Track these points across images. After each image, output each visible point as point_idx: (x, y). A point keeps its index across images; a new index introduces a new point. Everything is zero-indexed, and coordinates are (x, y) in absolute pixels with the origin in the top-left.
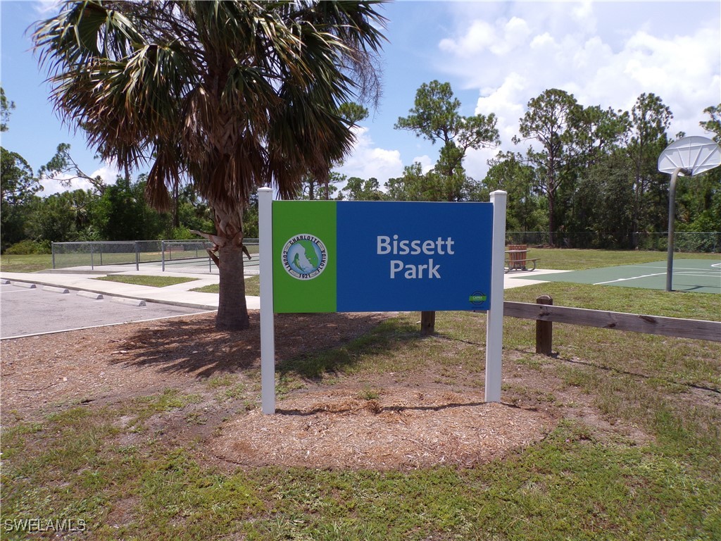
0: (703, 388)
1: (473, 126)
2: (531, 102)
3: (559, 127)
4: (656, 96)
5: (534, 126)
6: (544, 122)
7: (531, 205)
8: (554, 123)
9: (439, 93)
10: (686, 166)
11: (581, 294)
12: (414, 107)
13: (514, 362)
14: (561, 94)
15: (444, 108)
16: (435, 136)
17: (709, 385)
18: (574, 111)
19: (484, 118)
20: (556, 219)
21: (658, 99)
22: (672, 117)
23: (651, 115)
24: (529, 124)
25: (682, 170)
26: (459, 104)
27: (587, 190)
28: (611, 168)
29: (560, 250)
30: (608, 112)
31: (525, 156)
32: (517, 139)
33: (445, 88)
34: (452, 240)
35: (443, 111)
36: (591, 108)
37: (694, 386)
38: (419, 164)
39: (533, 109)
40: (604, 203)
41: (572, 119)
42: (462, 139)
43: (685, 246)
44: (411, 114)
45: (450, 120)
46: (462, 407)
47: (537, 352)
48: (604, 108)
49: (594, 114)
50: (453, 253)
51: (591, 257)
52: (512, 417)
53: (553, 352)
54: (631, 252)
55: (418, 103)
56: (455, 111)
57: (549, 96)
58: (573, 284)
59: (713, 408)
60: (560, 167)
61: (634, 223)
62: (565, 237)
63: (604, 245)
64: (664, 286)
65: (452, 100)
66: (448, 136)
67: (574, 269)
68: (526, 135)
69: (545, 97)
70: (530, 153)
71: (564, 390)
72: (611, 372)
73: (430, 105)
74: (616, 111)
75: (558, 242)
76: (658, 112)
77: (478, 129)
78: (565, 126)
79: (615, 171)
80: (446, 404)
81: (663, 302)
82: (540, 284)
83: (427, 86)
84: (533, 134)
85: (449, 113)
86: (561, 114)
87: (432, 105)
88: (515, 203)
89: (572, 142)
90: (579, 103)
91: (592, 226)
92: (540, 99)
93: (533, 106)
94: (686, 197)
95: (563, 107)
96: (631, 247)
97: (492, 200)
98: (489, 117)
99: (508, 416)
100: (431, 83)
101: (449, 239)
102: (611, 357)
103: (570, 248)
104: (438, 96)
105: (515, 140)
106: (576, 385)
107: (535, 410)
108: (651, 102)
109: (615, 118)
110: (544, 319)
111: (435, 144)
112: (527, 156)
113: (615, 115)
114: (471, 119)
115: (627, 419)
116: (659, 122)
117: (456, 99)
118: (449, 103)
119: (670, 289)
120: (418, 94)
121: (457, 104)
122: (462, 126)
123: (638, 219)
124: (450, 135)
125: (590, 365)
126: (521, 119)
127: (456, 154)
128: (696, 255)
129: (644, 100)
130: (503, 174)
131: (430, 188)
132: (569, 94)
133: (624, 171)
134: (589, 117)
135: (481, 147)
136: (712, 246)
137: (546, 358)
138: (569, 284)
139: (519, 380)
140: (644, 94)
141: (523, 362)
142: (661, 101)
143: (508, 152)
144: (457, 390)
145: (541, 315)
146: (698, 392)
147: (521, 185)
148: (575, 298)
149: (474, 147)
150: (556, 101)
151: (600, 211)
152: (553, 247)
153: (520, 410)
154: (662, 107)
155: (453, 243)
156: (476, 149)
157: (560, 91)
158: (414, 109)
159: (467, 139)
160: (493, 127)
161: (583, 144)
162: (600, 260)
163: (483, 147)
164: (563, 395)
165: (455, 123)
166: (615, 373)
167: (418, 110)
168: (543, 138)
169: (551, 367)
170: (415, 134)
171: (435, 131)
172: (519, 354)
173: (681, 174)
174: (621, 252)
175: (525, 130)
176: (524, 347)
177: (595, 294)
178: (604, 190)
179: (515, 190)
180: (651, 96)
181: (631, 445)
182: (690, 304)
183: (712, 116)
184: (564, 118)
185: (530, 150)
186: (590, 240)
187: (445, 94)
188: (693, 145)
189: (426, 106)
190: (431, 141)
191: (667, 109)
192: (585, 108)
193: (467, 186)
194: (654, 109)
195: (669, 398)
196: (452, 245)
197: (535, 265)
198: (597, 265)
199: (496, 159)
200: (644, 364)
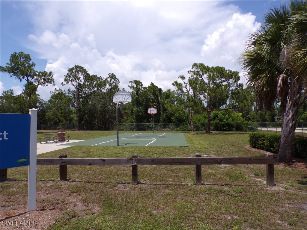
0: (121, 183)
1: (42, 76)
2: (69, 69)
3: (81, 81)
4: (114, 74)
5: (70, 79)
6: (74, 78)
7: (70, 112)
8: (79, 79)
9: (24, 58)
10: (122, 101)
11: (86, 150)
12: (9, 62)
13: (48, 187)
14: (82, 68)
15: (27, 66)
16: (21, 78)
17: (124, 182)
18: (87, 75)
19: (47, 73)
20: (81, 119)
21: (115, 75)
22: (120, 83)
23: (113, 81)
24: (68, 78)
25: (120, 102)
26: (35, 65)
27: (92, 107)
28: (101, 99)
29: (83, 131)
30: (100, 78)
31: (67, 91)
32: (63, 84)
33: (27, 57)
34: (6, 133)
35: (26, 67)
36: (93, 75)
37: (119, 183)
38: (12, 90)
39: (70, 72)
40: (99, 112)
41: (86, 78)
42: (36, 81)
43: (126, 129)
44: (7, 65)
45: (30, 71)
46: (13, 218)
47: (60, 180)
48: (99, 76)
49: (94, 78)
50: (7, 139)
51: (94, 134)
52: (41, 216)
53: (68, 179)
54: (109, 131)
55: (11, 61)
56: (33, 68)
57: (76, 68)
58: (83, 146)
59: (124, 191)
60: (82, 97)
61: (110, 120)
62: (84, 126)
63: (99, 129)
64: (116, 144)
65: (31, 63)
66: (29, 79)
67: (86, 139)
68: (67, 82)
69: (75, 68)
70: (69, 90)
71: (70, 196)
72: (90, 183)
73: (18, 63)
74: (102, 78)
75: (82, 128)
76: (115, 80)
77: (44, 77)
78: (83, 81)
79: (102, 100)
80: (4, 218)
81: (115, 151)
82: (70, 147)
83: (17, 54)
84: (70, 82)
85: (29, 68)
86: (81, 76)
87: (20, 63)
88: (63, 111)
89: (86, 88)
90: (88, 72)
91: (95, 121)
92: (73, 69)
93: (70, 71)
94: (126, 111)
95: (82, 73)
96: (109, 129)
97: (30, 113)
98: (49, 73)
99: (39, 216)
100: (20, 52)
101: (5, 132)
102: (92, 177)
103: (87, 130)
104: (23, 59)
105: (62, 84)
106: (75, 192)
107: (54, 209)
108: (112, 76)
109: (102, 80)
110: (63, 165)
111: (21, 82)
112: (68, 92)
113: (102, 79)
114: (40, 72)
115: (93, 203)
116: (116, 84)
117: (33, 62)
118: (29, 64)
119: (118, 146)
120: (11, 56)
121: (34, 65)
122: (36, 75)
123: (111, 118)
124: (30, 79)
125: (83, 182)
126: (65, 76)
127: (33, 88)
128: (129, 131)
129: (110, 75)
130: (58, 98)
131: (19, 103)
132: (84, 69)
133: (105, 101)
134: (92, 79)
135: (46, 86)
136: (134, 128)
137: (64, 182)
138: (82, 146)
139: (49, 195)
140: (110, 73)
141: (53, 186)
142: (116, 76)
143: (59, 89)
144: (14, 208)
145: (62, 163)
146: (120, 185)
147: (65, 103)
148: (83, 152)
149: (42, 85)
150: (79, 71)
151: (98, 115)
152: (79, 130)
153: (46, 211)
154: (116, 78)
155: (7, 134)
156: (43, 86)
157: (81, 67)
158: (9, 63)
159: (39, 81)
160: (52, 77)
161: (90, 89)
162: (97, 135)
163: (47, 86)
164: (69, 198)
165: (32, 73)
166: (92, 183)
167: (11, 64)
168: (74, 85)
169: (66, 186)
170: (9, 75)
171: (22, 75)
172: (52, 182)
173: (120, 103)
174: (105, 131)
175: (67, 80)
176: (54, 179)
177: (91, 150)
178: (99, 107)
179: (63, 105)
180: (112, 74)
181: (93, 214)
182: (124, 150)
183: (132, 84)
184: (83, 78)
185: (69, 89)
186: (94, 127)
187: (27, 59)
188: (123, 94)
189: (16, 63)
190: (19, 80)
191: (118, 79)
192: (91, 75)
193: (39, 103)
194: (114, 79)
195: (110, 190)
196: (6, 135)
197: (69, 139)
198: (95, 137)
199: (54, 91)
200: (104, 177)
